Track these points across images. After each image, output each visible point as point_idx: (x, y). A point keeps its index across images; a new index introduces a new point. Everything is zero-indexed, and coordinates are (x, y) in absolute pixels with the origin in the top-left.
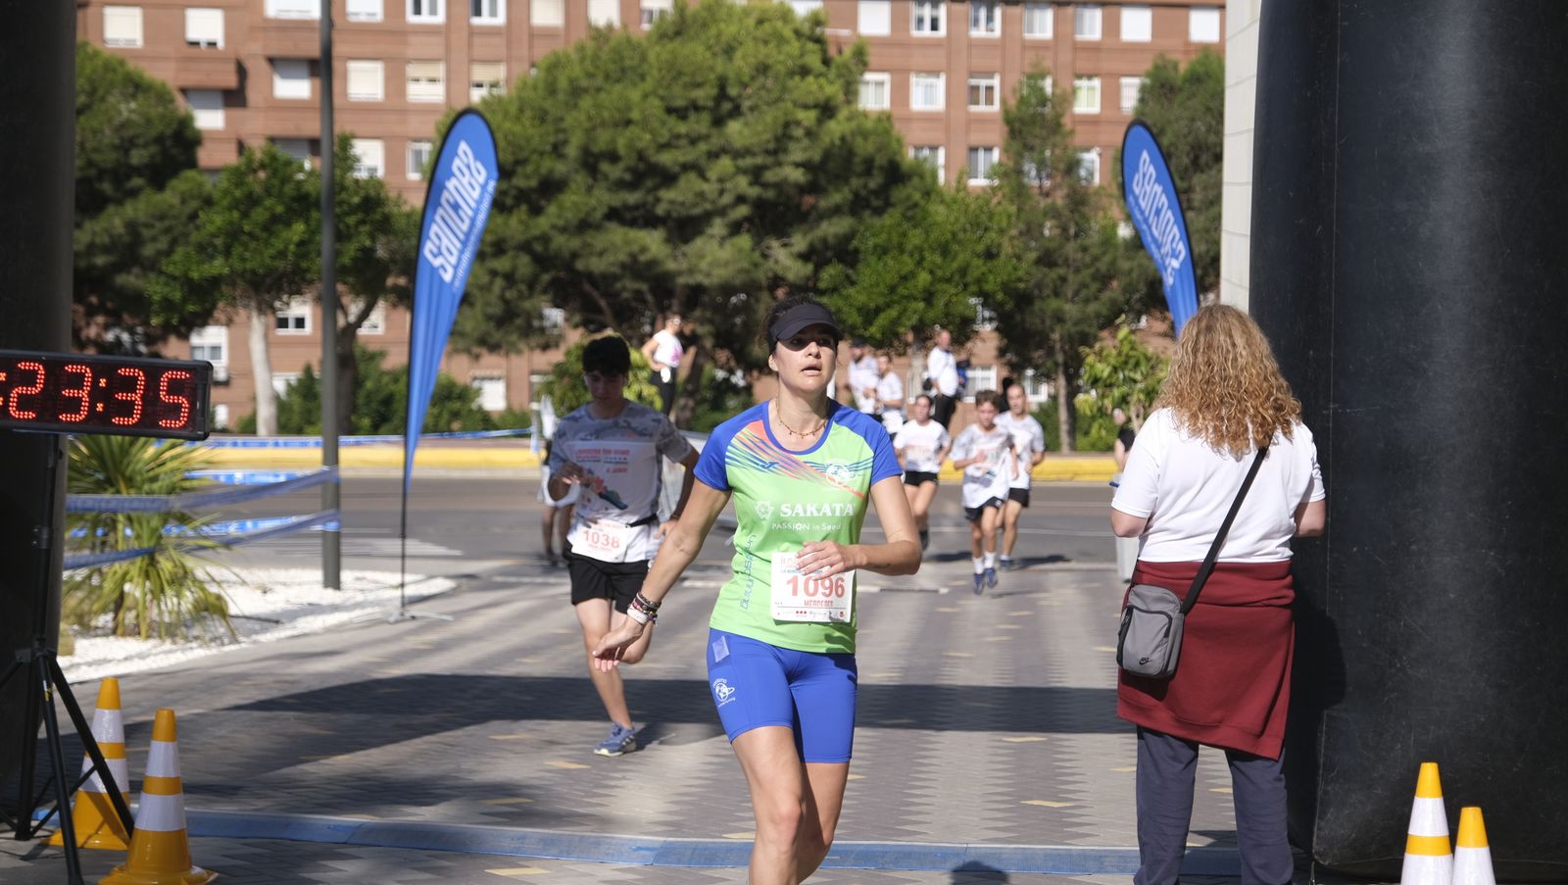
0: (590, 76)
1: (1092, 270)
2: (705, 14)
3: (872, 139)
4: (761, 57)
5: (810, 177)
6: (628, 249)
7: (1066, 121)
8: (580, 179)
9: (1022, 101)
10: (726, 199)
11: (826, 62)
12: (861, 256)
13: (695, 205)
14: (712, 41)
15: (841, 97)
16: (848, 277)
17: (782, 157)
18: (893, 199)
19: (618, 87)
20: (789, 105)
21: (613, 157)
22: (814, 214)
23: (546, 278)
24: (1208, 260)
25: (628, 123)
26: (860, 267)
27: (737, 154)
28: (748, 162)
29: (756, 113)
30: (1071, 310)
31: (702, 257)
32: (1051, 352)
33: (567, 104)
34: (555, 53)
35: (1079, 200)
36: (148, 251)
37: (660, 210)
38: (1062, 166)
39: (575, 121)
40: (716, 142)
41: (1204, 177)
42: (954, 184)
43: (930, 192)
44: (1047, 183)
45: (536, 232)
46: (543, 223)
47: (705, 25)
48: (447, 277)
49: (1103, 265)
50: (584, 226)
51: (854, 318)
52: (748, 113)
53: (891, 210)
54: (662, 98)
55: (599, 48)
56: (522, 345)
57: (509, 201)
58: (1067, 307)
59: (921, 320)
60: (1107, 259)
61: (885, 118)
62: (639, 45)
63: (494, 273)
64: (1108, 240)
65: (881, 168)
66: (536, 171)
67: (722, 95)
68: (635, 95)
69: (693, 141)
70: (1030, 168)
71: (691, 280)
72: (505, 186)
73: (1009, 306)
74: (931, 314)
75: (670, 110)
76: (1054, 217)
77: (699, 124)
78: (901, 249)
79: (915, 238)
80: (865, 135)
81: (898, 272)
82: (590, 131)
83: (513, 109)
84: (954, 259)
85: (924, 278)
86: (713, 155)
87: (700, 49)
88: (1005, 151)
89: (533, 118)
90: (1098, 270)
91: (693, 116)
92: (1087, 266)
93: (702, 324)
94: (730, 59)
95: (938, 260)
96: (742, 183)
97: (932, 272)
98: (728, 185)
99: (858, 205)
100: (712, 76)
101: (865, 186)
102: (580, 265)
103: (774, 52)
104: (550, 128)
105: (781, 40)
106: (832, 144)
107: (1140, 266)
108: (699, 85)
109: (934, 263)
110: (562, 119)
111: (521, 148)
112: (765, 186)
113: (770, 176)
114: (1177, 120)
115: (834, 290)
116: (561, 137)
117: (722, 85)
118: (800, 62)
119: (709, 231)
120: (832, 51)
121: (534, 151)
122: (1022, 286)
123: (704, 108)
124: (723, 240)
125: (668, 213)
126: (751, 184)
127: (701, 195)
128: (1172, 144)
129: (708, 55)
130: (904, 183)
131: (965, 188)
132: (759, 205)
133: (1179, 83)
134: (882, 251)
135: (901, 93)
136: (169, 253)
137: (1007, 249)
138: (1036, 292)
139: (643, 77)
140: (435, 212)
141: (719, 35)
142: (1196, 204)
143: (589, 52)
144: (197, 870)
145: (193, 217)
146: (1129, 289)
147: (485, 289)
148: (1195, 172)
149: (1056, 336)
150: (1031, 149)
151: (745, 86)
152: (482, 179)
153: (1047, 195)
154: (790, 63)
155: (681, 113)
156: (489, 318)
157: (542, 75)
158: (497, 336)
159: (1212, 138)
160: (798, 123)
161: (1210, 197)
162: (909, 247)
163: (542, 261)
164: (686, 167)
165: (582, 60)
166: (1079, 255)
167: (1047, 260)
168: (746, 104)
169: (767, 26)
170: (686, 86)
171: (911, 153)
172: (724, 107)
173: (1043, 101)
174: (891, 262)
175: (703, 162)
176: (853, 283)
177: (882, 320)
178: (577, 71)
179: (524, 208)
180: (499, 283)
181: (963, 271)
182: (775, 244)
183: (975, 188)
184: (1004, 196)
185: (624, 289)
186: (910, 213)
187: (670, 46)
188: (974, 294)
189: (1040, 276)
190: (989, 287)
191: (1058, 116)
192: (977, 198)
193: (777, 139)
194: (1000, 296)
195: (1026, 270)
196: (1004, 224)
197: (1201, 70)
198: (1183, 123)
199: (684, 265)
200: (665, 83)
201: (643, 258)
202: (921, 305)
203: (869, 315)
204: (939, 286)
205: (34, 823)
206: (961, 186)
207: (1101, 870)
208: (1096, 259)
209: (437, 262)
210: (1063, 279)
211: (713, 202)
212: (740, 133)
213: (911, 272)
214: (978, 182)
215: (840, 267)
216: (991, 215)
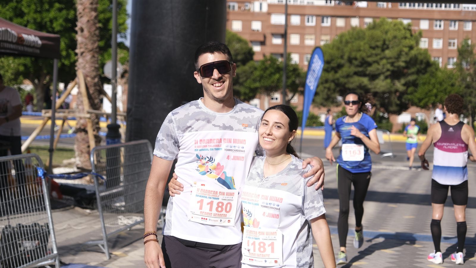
0: (351, 38)
2: (380, 23)
3: (423, 55)
4: (395, 34)
5: (406, 65)
6: (359, 82)
7: (474, 52)
8: (347, 65)
9: (463, 46)
10: (385, 70)
11: (411, 35)
12: (419, 85)
13: (376, 71)
14: (382, 30)
15: (415, 44)
17: (399, 60)
18: (428, 71)
19: (358, 41)
20: (401, 46)
21: (356, 59)
22: (407, 74)
23: (338, 89)
25: (359, 50)
26: (418, 88)
27: (388, 59)
28: (390, 61)
29: (393, 48)
31: (378, 84)
32: (468, 111)
33: (345, 45)
34: (342, 33)
36: (241, 80)
37: (368, 72)
38: (473, 63)
39: (347, 50)
40: (382, 55)
42: (444, 66)
43: (437, 69)
44: (468, 68)
45: (336, 77)
46: (338, 75)
47: (380, 26)
48: (312, 88)
50: (348, 76)
51: (416, 101)
52: (391, 48)
53: (427, 73)
54: (369, 44)
55: (353, 32)
59: (434, 102)
61: (426, 50)
62: (364, 31)
63: (325, 88)
65: (425, 63)
66: (336, 62)
67: (384, 43)
68: (362, 43)
69: (376, 55)
70: (464, 64)
71: (375, 90)
72: (327, 65)
74: (437, 100)
75: (371, 47)
76: (470, 76)
77: (378, 51)
78: (429, 83)
79: (433, 81)
80: (421, 54)
81: (428, 89)
82: (350, 53)
83: (331, 47)
84: (443, 86)
85: (435, 91)
86: (381, 59)
87: (379, 32)
88: (458, 59)
89: (336, 49)
91: (376, 49)
93: (377, 101)
94: (387, 34)
95: (439, 86)
96: (389, 66)
97: (437, 89)
98: (385, 66)
99: (418, 72)
100: (382, 39)
101: (420, 67)
102: (347, 86)
103: (398, 33)
104: (340, 51)
105: (400, 30)
106: (413, 57)
108: (378, 41)
110: (343, 49)
111: (333, 57)
112: (395, 67)
113: (396, 64)
115: (411, 93)
116: (343, 54)
117: (384, 41)
118: (404, 35)
119: (380, 78)
120: (413, 33)
121: (336, 57)
122: (461, 93)
123: (379, 47)
124: (383, 81)
125: (370, 73)
126: (391, 66)
127: (378, 69)
129: (381, 33)
130: (430, 67)
132: (393, 72)
134: (424, 84)
135: (430, 44)
136: (246, 81)
137: (457, 84)
138: (465, 95)
139: (364, 39)
140: (310, 72)
141: (384, 29)
143: (351, 33)
145: (252, 72)
147: (323, 91)
149: (469, 106)
150: (465, 58)
151: (390, 41)
152: (319, 64)
153: (468, 70)
154: (402, 36)
155: (373, 48)
156: (323, 99)
157: (339, 38)
158: (325, 103)
160: (403, 51)
162: (431, 83)
163: (337, 84)
164: (374, 62)
165: (349, 35)
167: (468, 87)
168: (390, 46)
169: (396, 26)
170: (375, 41)
171: (432, 59)
172: (385, 47)
173: (468, 46)
174: (426, 87)
175: (379, 61)
176: (416, 91)
177: (424, 101)
178: (348, 37)
179: (333, 71)
180: (326, 90)
181: (445, 89)
182: (396, 81)
183: (449, 68)
184: (457, 70)
186: (432, 74)
187: (372, 31)
189: (466, 91)
191: (472, 50)
192: (450, 71)
193: (398, 55)
195: (462, 89)
196: (457, 78)
199: (373, 86)
200: (370, 40)
201: (363, 85)
202: (434, 98)
203: (420, 100)
204: (439, 93)
206: (446, 68)
209: (310, 85)
210: (472, 92)
211: (381, 71)
212: (389, 53)
213: (432, 89)
214: (450, 67)
215: (413, 88)
216: (453, 75)
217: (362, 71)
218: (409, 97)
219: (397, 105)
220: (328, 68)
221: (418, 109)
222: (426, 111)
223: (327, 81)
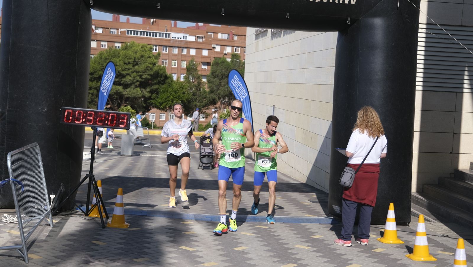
0: (109, 56)
1: (202, 97)
2: (131, 45)
3: (162, 70)
4: (142, 54)
5: (150, 77)
6: (116, 90)
7: (197, 69)
9: (190, 65)
10: (135, 81)
11: (153, 55)
12: (159, 93)
13: (128, 82)
14: (133, 51)
15: (157, 62)
16: (157, 96)
17: (146, 73)
18: (166, 82)
19: (115, 58)
20: (147, 63)
22: (151, 84)
24: (224, 96)
25: (117, 65)
26: (159, 94)
27: (137, 72)
28: (139, 74)
29: (141, 65)
30: (198, 104)
31: (130, 92)
33: (104, 61)
34: (101, 51)
35: (200, 84)
37: (122, 82)
38: (197, 77)
40: (133, 70)
41: (224, 80)
42: (177, 80)
43: (172, 81)
44: (194, 81)
45: (98, 86)
47: (131, 47)
48: (105, 94)
49: (204, 96)
51: (158, 104)
52: (139, 65)
53: (165, 84)
54: (123, 61)
55: (110, 51)
56: (94, 107)
57: (92, 80)
58: (197, 103)
59: (171, 105)
60: (205, 95)
62: (118, 51)
63: (89, 93)
64: (205, 92)
65: (164, 76)
66: (98, 74)
67: (135, 61)
68: (118, 60)
69: (129, 69)
70: (191, 77)
71: (127, 96)
72: (92, 76)
73: (187, 103)
74: (173, 104)
75: (125, 63)
76: (195, 87)
77: (131, 66)
78: (167, 92)
79: (170, 89)
80: (161, 70)
81: (167, 96)
83: (94, 62)
84: (177, 94)
85: (171, 97)
86: (132, 72)
87: (131, 52)
88: (186, 74)
89: (98, 64)
90: (203, 97)
91: (129, 65)
92: (201, 96)
93: (129, 105)
94: (136, 54)
95: (174, 94)
96: (138, 78)
97: (173, 96)
98: (135, 78)
99: (159, 83)
100: (133, 57)
101: (160, 79)
103: (145, 53)
104: (100, 65)
105: (146, 51)
106: (155, 71)
107: (211, 96)
108: (130, 59)
109: (173, 94)
110: (103, 64)
111: (95, 69)
112: (142, 78)
113: (144, 77)
114: (219, 70)
115: (154, 99)
116: (103, 67)
117: (135, 58)
118: (149, 55)
119: (131, 87)
121: (98, 70)
122: (189, 99)
123: (131, 63)
124: (134, 88)
125: (124, 83)
126: (140, 78)
127: (129, 80)
128: (218, 74)
129: (132, 53)
130: (167, 79)
131: (179, 81)
132: (141, 82)
133: (219, 62)
134: (164, 92)
137: (187, 92)
138: (191, 100)
139: (119, 57)
140: (103, 81)
141: (134, 50)
142: (222, 85)
143: (108, 52)
144: (126, 223)
146: (209, 100)
148: (222, 79)
150: (191, 74)
151: (139, 59)
152: (112, 75)
153: (193, 82)
154: (148, 55)
155: (127, 64)
156: (88, 102)
157: (99, 56)
158: (89, 105)
159: (226, 73)
160: (149, 67)
161: (225, 84)
162: (169, 91)
164: (127, 74)
165: (107, 53)
166: (200, 94)
167: (194, 94)
168: (139, 63)
169: (143, 48)
170: (128, 59)
171: (168, 74)
172: (135, 63)
173: (194, 65)
174: (165, 94)
175: (131, 74)
176: (158, 98)
177: (164, 105)
178: (106, 55)
179: (96, 81)
180: (90, 95)
181: (179, 96)
182: (143, 90)
184: (186, 82)
185: (115, 97)
186: (169, 85)
187: (125, 51)
188: (180, 101)
189: (193, 97)
190: (184, 99)
191: (196, 68)
192: (181, 82)
193: (145, 70)
194: (185, 101)
195: (191, 96)
196: (186, 88)
197: (224, 61)
198: (221, 70)
199: (126, 93)
200: (124, 58)
201: (118, 91)
202: (171, 102)
203: (161, 104)
204: (174, 99)
205: (89, 213)
207: (304, 222)
208: (203, 95)
209: (103, 91)
210: (196, 98)
211: (132, 81)
212: (138, 68)
213: (169, 96)
214: (182, 80)
215: (156, 95)
216: (184, 86)
217: (119, 81)
218: (153, 101)
219: (144, 107)
220: (91, 78)
221: (159, 110)
222: (164, 112)
223: (90, 88)
